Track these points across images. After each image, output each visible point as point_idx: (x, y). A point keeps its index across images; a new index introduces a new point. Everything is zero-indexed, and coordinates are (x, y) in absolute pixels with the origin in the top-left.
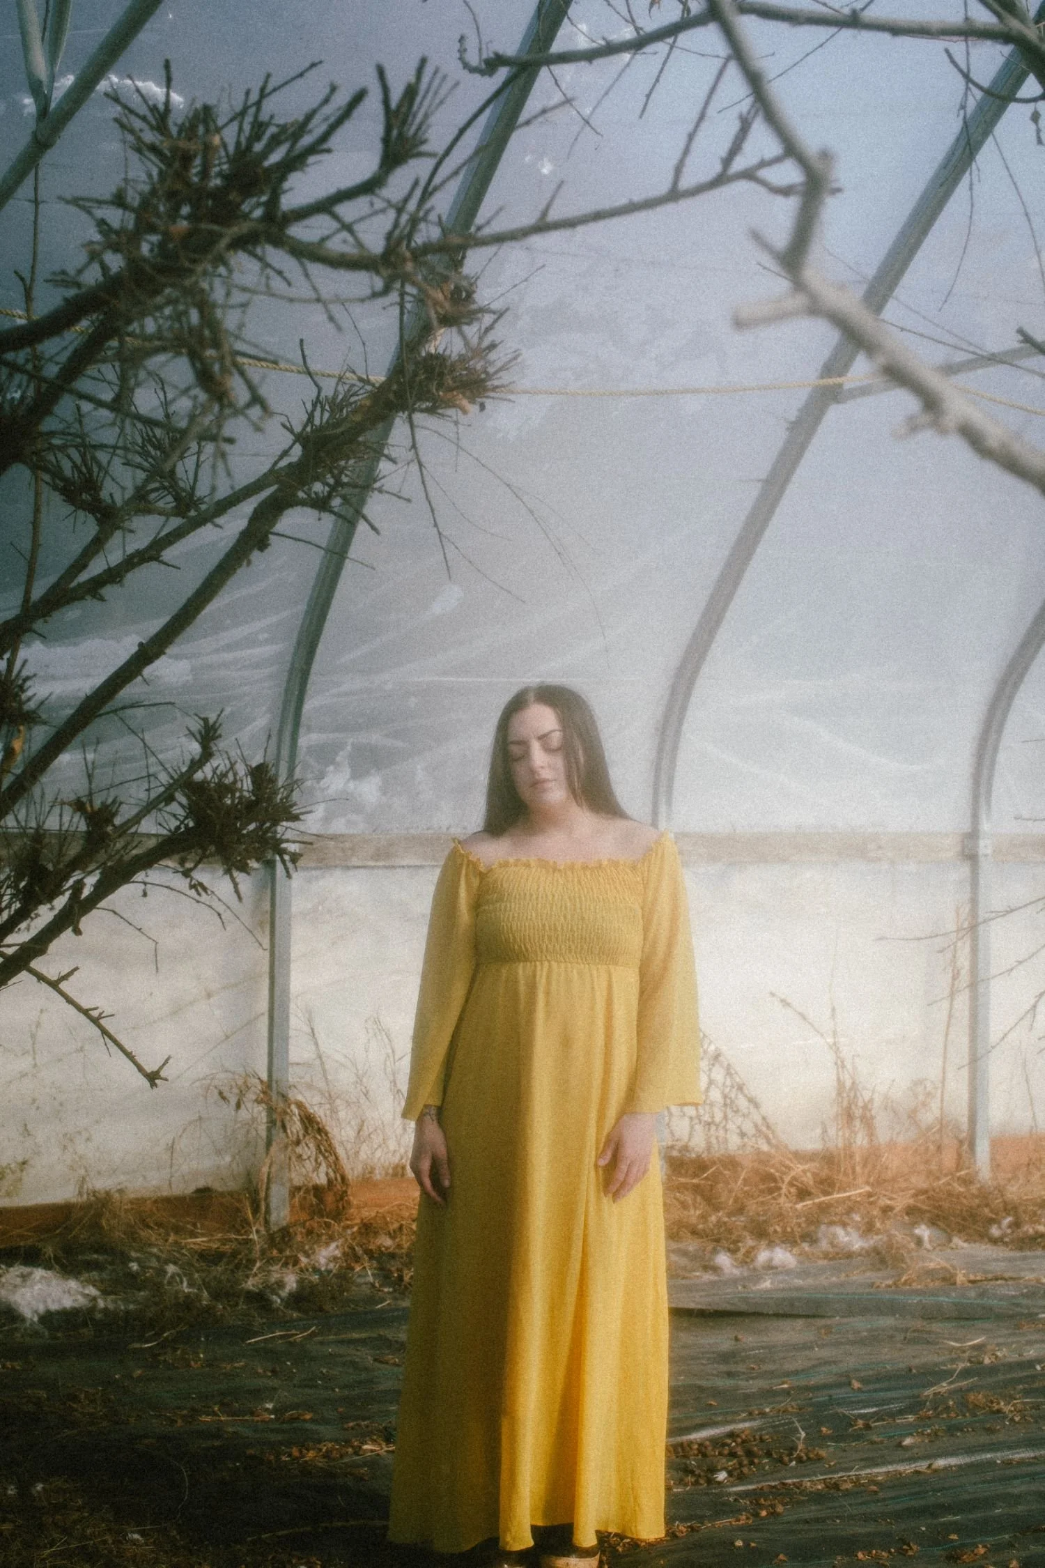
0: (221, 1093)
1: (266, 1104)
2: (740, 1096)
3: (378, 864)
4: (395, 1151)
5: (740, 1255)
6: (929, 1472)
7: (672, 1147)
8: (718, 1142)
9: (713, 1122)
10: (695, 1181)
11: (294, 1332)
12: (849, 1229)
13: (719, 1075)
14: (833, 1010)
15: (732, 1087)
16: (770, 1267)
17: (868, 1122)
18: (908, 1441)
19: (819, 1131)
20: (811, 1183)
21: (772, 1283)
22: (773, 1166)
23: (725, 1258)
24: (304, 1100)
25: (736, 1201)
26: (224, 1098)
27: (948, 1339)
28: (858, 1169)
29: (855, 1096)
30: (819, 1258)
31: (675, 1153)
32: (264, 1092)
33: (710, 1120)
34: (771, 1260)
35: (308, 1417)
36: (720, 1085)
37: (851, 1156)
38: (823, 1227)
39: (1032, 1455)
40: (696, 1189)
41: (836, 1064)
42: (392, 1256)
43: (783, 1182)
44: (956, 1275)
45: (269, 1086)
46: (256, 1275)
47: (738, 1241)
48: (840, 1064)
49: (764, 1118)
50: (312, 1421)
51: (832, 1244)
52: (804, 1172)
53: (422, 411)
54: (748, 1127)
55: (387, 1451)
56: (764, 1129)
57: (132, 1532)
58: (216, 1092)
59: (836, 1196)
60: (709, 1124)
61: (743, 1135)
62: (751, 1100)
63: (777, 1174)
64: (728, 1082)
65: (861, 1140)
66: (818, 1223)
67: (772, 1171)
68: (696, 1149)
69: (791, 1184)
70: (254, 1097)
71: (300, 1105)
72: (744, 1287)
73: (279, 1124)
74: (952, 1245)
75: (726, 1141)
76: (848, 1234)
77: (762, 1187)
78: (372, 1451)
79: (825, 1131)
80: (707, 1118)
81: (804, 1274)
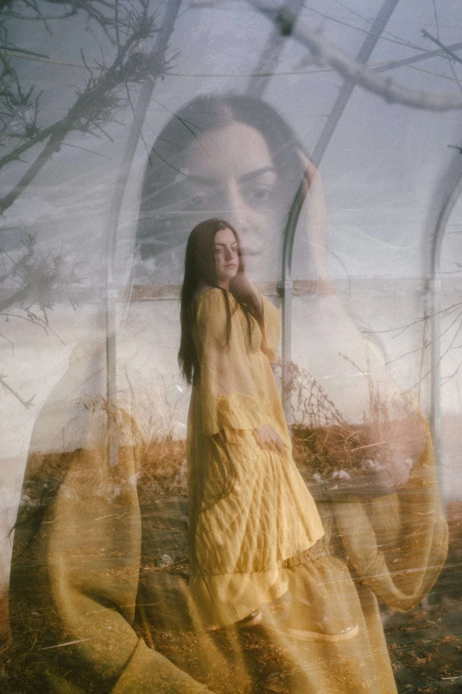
0: (85, 406)
1: (107, 410)
2: (326, 401)
3: (155, 298)
4: (167, 430)
5: (324, 474)
6: (404, 575)
7: (295, 425)
8: (316, 422)
9: (313, 413)
10: (305, 440)
11: (117, 515)
12: (375, 461)
13: (315, 391)
14: (368, 360)
15: (322, 396)
16: (338, 479)
17: (385, 411)
18: (396, 561)
19: (362, 416)
20: (359, 440)
21: (338, 487)
22: (341, 433)
23: (317, 475)
24: (124, 408)
25: (324, 448)
26: (87, 408)
27: (419, 511)
28: (380, 432)
29: (379, 400)
30: (361, 474)
31: (296, 428)
32: (106, 405)
33: (311, 412)
34: (338, 476)
35: (120, 554)
36: (316, 396)
37: (377, 427)
38: (363, 460)
39: (452, 566)
40: (307, 443)
41: (369, 385)
42: (165, 478)
43: (345, 439)
44: (422, 481)
45: (108, 402)
46: (101, 488)
47: (325, 467)
48: (371, 385)
49: (337, 411)
50: (122, 556)
51: (367, 468)
52: (355, 435)
53: (131, 81)
54: (329, 415)
55: (155, 571)
56: (336, 415)
57: (35, 611)
58: (83, 405)
59: (369, 446)
60: (311, 414)
61: (327, 418)
62: (331, 403)
63: (343, 436)
64: (320, 394)
65: (381, 419)
66: (360, 458)
67: (341, 434)
68: (306, 426)
69: (349, 440)
70: (100, 407)
71: (122, 410)
72: (325, 489)
73: (112, 418)
74: (422, 467)
75: (319, 421)
76: (374, 463)
77: (336, 442)
78: (148, 570)
79: (365, 416)
80: (310, 411)
81: (353, 482)
